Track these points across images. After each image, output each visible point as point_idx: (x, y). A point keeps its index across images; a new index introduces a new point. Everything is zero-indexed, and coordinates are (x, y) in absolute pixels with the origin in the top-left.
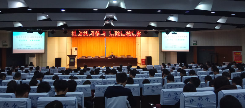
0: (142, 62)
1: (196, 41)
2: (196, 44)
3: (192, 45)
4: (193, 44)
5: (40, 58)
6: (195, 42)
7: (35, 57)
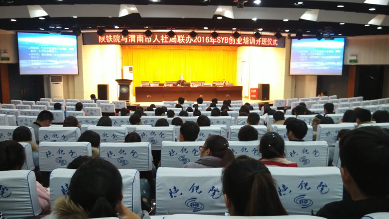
0: (252, 94)
1: (357, 56)
2: (356, 61)
3: (348, 63)
4: (351, 61)
5: (71, 83)
6: (354, 58)
7: (62, 83)
